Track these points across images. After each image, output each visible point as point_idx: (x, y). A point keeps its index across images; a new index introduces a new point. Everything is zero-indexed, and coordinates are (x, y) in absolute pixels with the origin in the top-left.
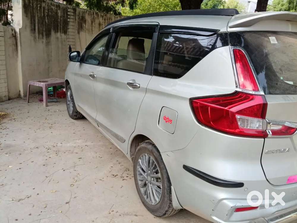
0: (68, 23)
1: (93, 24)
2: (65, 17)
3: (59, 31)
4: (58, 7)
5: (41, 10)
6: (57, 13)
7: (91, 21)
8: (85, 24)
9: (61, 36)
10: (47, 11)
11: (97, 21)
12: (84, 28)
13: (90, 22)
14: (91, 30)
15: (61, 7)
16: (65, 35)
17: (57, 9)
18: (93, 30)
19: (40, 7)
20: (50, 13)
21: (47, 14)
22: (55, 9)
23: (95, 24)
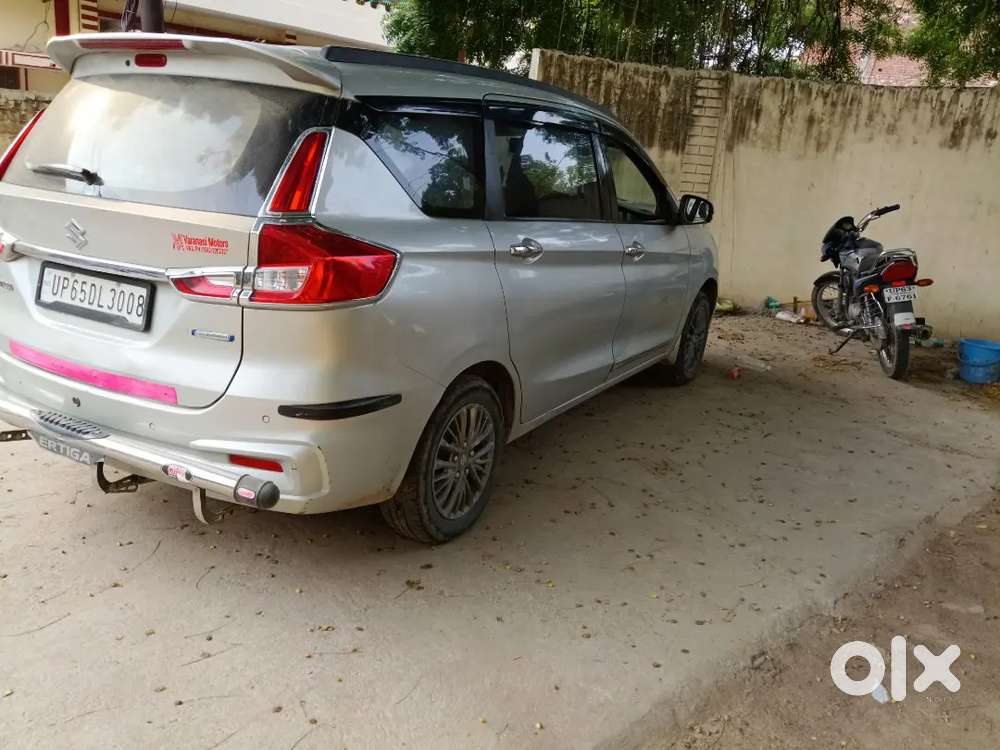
0: (693, 121)
1: (788, 119)
2: (685, 104)
3: (656, 143)
4: (661, 77)
5: (600, 89)
6: (654, 96)
7: (781, 111)
8: (757, 121)
9: (662, 156)
10: (618, 92)
11: (802, 112)
12: (751, 134)
13: (776, 114)
14: (774, 140)
15: (672, 78)
16: (677, 153)
17: (657, 82)
18: (784, 137)
19: (598, 82)
20: (629, 97)
21: (617, 99)
22: (647, 84)
23: (792, 121)
